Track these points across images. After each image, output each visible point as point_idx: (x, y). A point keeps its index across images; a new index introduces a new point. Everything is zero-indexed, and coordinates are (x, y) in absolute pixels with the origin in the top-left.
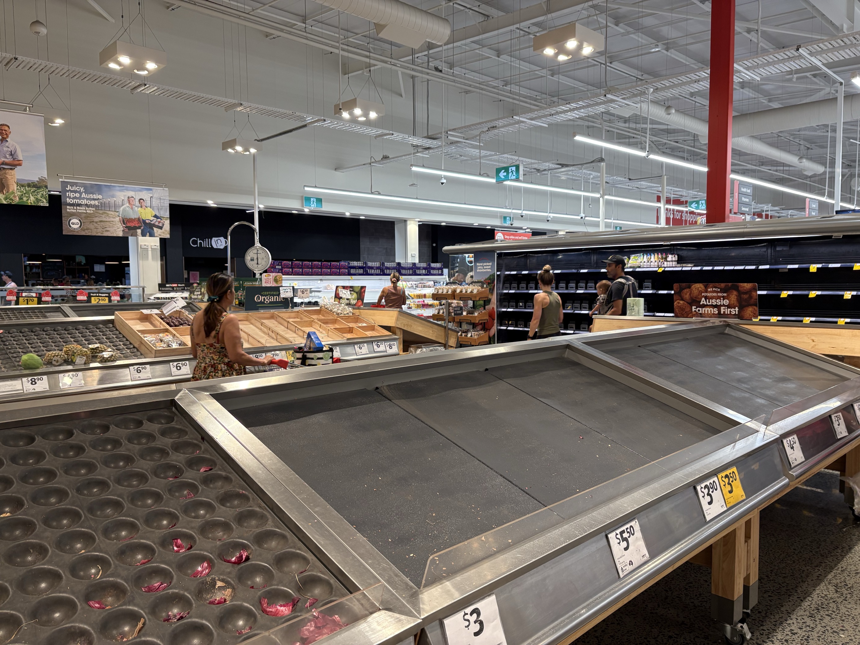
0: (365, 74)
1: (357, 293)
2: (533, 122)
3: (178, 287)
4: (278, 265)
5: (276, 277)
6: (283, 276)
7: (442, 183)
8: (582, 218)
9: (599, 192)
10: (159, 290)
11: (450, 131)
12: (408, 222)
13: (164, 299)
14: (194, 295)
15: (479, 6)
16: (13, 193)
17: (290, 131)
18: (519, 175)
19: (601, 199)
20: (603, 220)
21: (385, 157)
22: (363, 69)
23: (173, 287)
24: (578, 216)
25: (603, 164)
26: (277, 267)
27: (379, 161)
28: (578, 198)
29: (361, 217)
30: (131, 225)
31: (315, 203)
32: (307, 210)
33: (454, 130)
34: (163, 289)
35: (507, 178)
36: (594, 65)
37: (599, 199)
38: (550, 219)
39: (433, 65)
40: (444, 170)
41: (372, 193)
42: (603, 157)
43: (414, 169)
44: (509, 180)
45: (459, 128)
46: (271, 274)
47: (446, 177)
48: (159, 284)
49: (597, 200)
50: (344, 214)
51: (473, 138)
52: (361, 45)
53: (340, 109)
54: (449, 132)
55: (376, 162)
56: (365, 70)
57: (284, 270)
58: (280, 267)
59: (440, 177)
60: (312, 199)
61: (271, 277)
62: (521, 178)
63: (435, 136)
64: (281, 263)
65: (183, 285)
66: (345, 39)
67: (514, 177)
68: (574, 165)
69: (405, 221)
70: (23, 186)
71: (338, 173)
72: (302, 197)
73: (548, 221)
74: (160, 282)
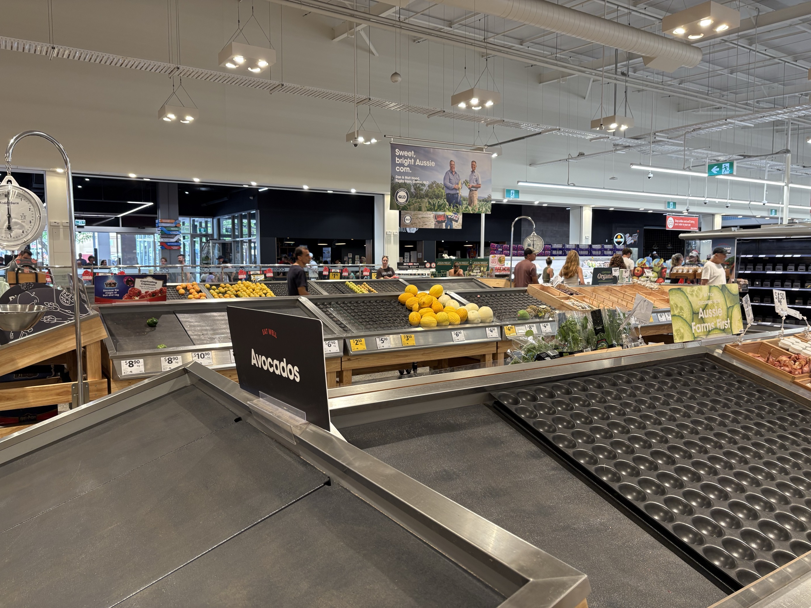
0: (561, 82)
1: (657, 273)
2: (742, 123)
3: (413, 265)
4: (500, 248)
5: (500, 258)
6: (506, 257)
7: (649, 178)
8: (764, 204)
9: (784, 181)
10: (398, 268)
11: (657, 132)
12: (584, 208)
13: (404, 275)
14: (472, 272)
15: (645, 8)
16: (476, 206)
17: (523, 138)
18: (733, 171)
19: (786, 188)
20: (787, 207)
21: (581, 154)
22: (559, 78)
23: (409, 266)
24: (761, 202)
25: (789, 155)
26: (499, 250)
27: (575, 158)
28: (762, 185)
29: (544, 205)
30: (440, 219)
31: (514, 195)
32: (505, 201)
33: (661, 131)
34: (401, 267)
35: (719, 173)
36: (779, 63)
37: (783, 186)
38: (729, 205)
39: (620, 71)
40: (652, 166)
41: (569, 185)
42: (789, 149)
43: (634, 167)
44: (722, 174)
45: (665, 130)
46: (496, 255)
47: (652, 172)
48: (398, 263)
49: (781, 189)
50: (533, 202)
51: (677, 137)
52: (563, 58)
53: (601, 125)
54: (656, 134)
55: (572, 158)
56: (561, 79)
57: (504, 252)
58: (501, 250)
59: (648, 172)
60: (512, 191)
61: (496, 258)
62: (735, 173)
63: (639, 137)
64: (502, 246)
65: (418, 264)
66: (552, 55)
67: (728, 173)
68: (757, 156)
69: (581, 207)
70: (480, 201)
71: (532, 168)
72: (504, 189)
73: (727, 207)
74: (399, 262)
